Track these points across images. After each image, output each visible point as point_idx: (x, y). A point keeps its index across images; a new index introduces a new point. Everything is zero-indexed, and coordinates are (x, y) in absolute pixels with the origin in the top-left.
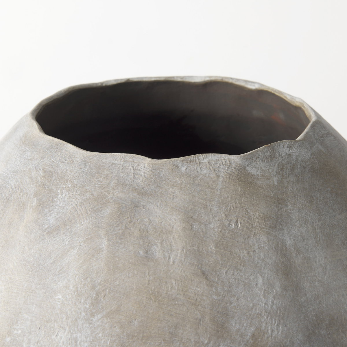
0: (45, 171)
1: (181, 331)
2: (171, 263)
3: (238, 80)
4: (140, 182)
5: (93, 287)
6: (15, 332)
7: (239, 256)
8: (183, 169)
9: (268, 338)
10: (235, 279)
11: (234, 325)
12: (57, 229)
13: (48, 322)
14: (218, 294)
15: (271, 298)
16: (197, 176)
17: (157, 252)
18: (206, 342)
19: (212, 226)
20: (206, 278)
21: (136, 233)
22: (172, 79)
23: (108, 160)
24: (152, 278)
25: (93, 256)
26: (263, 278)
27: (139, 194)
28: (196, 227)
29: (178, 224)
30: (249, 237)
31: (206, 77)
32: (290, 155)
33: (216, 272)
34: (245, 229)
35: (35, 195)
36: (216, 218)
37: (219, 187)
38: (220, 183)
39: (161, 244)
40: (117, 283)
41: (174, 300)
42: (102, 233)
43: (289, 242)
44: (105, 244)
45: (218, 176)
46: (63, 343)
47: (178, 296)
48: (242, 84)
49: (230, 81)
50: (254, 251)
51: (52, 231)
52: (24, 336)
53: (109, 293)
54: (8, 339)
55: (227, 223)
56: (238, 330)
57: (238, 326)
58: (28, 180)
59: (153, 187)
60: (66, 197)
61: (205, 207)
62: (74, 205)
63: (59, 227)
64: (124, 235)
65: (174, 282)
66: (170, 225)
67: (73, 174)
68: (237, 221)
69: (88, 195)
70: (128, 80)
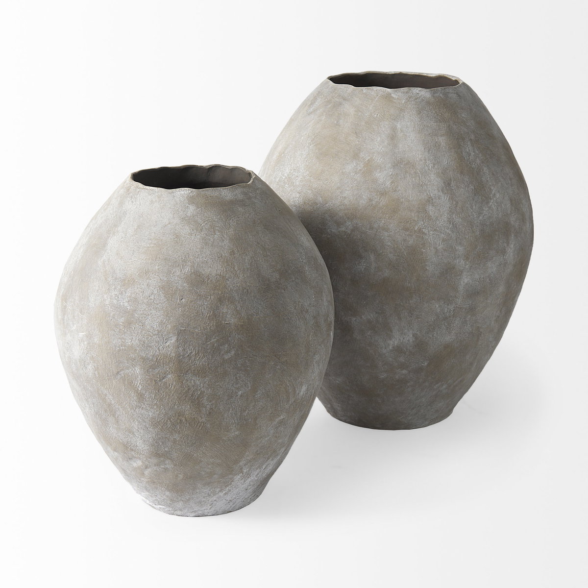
7: (374, 128)
9: (374, 162)
10: (368, 137)
14: (359, 142)
15: (381, 147)
18: (348, 159)
20: (356, 134)
26: (381, 138)
27: (343, 99)
33: (361, 133)
43: (399, 127)
50: (381, 127)
53: (319, 137)
57: (363, 155)
65: (343, 135)
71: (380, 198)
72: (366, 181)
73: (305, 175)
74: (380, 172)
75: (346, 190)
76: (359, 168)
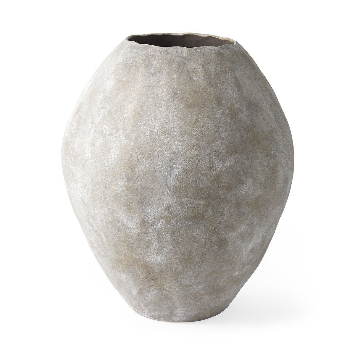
0: (145, 55)
1: (206, 104)
2: (200, 81)
3: (197, 34)
4: (184, 55)
5: (173, 91)
6: (144, 109)
7: (223, 80)
8: (199, 51)
9: (235, 107)
10: (222, 87)
11: (224, 102)
12: (155, 73)
13: (157, 104)
14: (217, 92)
15: (234, 94)
16: (205, 53)
17: (194, 78)
18: (215, 107)
19: (212, 69)
20: (213, 86)
21: (186, 72)
22: (170, 34)
23: (170, 49)
24: (194, 87)
25: (171, 80)
26: (231, 87)
27: (185, 59)
28: (207, 70)
29: (201, 68)
30: (225, 74)
31: (183, 33)
32: (233, 49)
33: (216, 84)
34: (223, 71)
35: (143, 63)
36: (213, 67)
37: (213, 56)
38: (213, 55)
39: (196, 75)
40: (182, 89)
41: (202, 93)
42: (173, 73)
43: (238, 76)
44: (175, 76)
45: (212, 53)
46: (164, 110)
47: (204, 92)
48: (199, 35)
49: (194, 34)
50: (227, 78)
51: (153, 74)
52: (148, 110)
53: (179, 92)
54: (142, 112)
55: (217, 69)
56: (225, 104)
57: (225, 102)
58: (138, 59)
59: (189, 57)
60: (157, 62)
61: (209, 63)
62: (160, 65)
63: (155, 72)
64: (182, 73)
65: (202, 88)
66: (198, 69)
67: (157, 54)
68: (220, 68)
69: (165, 61)
70: (153, 34)
71: (248, 134)
72: (235, 122)
73: (181, 125)
74: (241, 114)
75: (222, 132)
76: (226, 113)
